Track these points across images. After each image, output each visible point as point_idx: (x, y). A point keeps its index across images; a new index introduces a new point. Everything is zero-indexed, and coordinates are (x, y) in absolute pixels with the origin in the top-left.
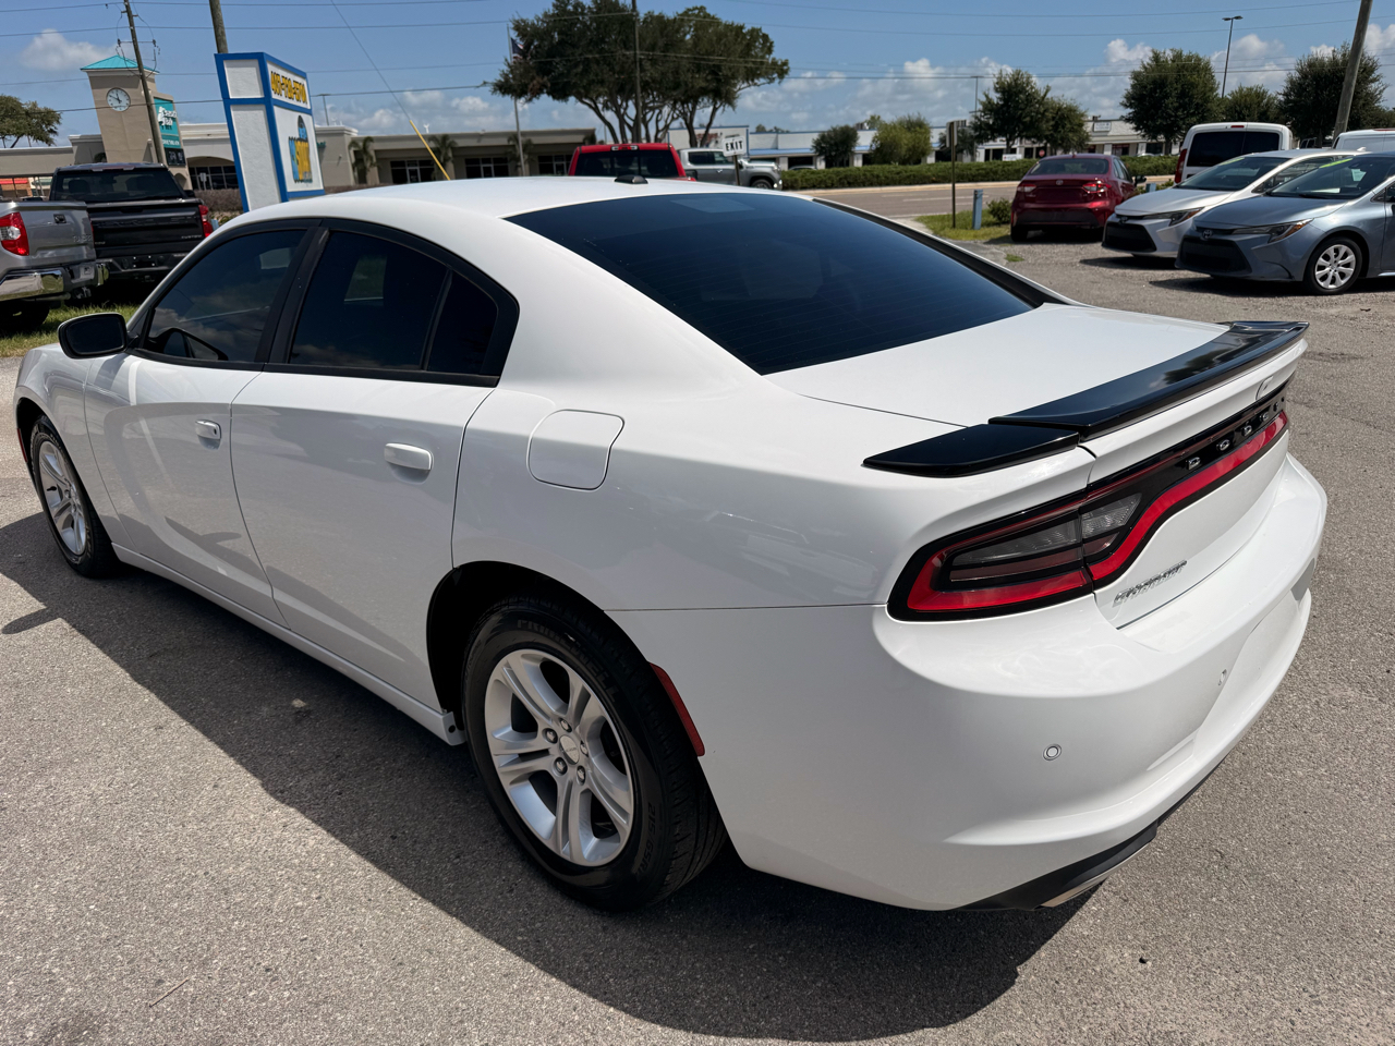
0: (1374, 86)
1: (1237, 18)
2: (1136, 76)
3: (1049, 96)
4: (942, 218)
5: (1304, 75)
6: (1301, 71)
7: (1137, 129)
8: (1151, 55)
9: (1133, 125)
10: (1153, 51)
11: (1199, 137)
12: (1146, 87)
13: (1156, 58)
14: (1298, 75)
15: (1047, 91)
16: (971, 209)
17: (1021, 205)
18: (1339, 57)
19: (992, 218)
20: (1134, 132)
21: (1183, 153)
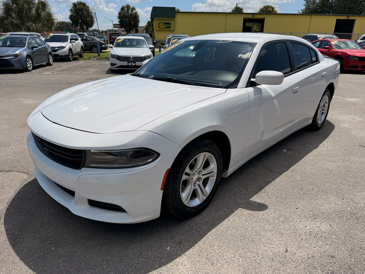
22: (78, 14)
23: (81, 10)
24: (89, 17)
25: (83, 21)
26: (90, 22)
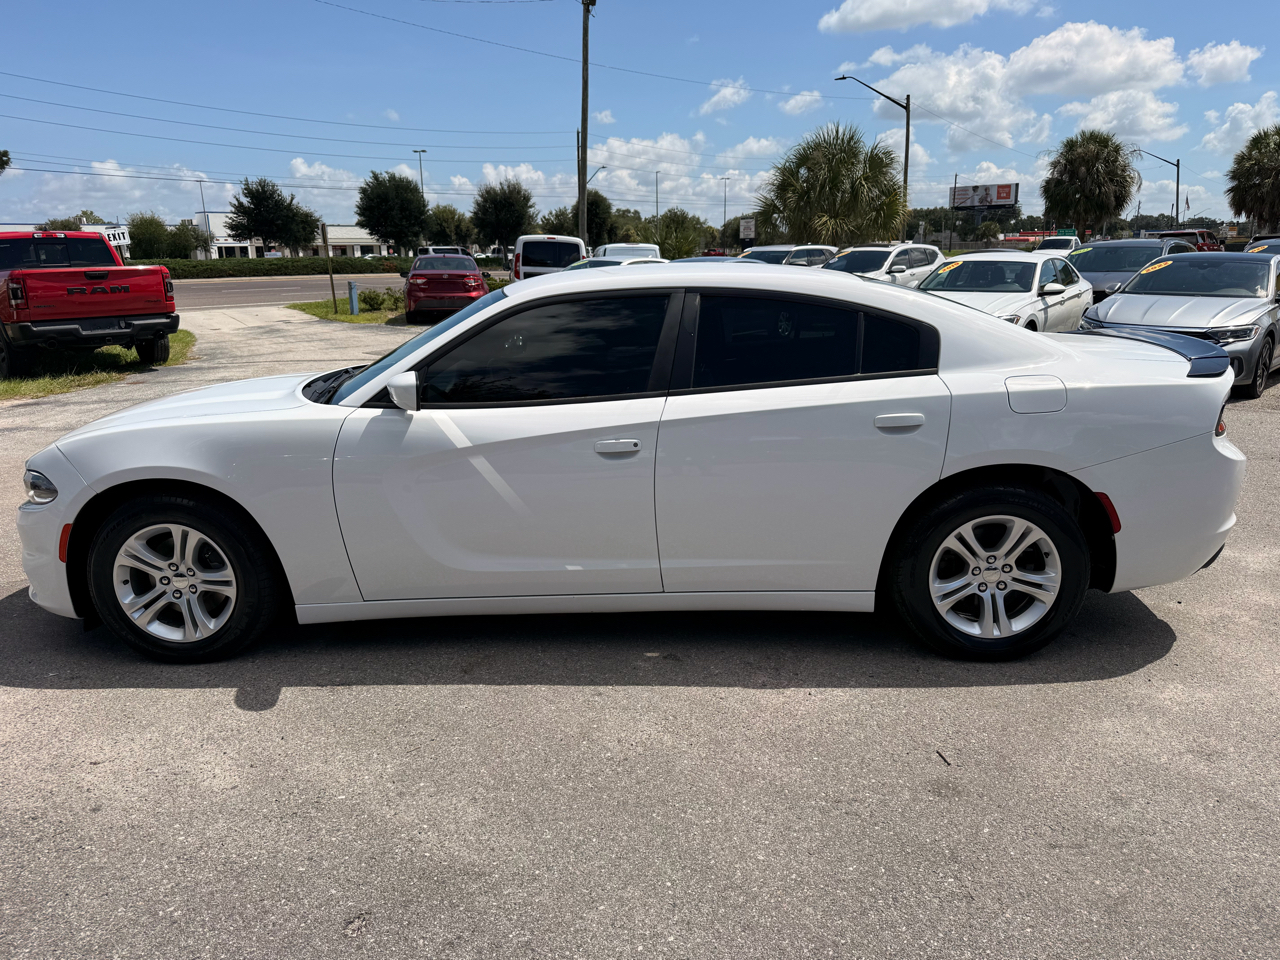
0: (532, 210)
1: (423, 151)
2: (363, 191)
3: (294, 202)
4: (325, 305)
5: (485, 200)
6: (482, 196)
7: (371, 234)
8: (371, 175)
9: (367, 231)
10: (373, 172)
11: (527, 245)
12: (372, 200)
13: (376, 177)
14: (480, 199)
15: (292, 199)
16: (347, 295)
17: (413, 293)
18: (505, 187)
19: (363, 306)
20: (369, 237)
21: (517, 256)
22: (1073, 174)
23: (1089, 161)
24: (1111, 180)
25: (1086, 197)
26: (1113, 198)
